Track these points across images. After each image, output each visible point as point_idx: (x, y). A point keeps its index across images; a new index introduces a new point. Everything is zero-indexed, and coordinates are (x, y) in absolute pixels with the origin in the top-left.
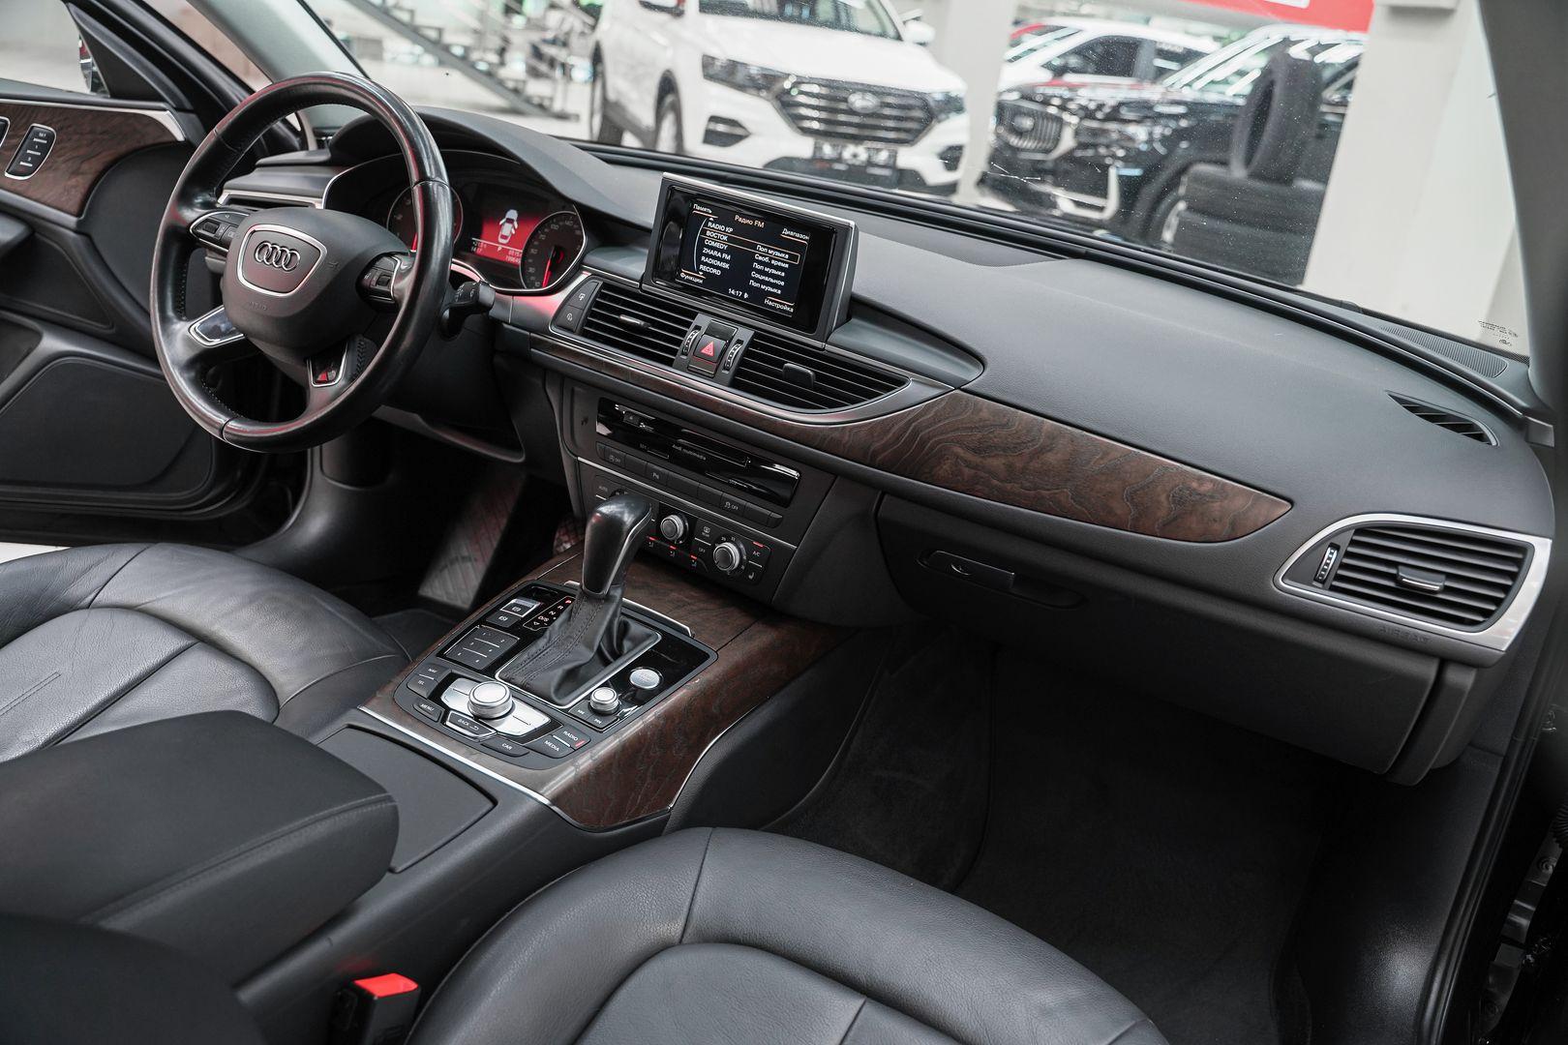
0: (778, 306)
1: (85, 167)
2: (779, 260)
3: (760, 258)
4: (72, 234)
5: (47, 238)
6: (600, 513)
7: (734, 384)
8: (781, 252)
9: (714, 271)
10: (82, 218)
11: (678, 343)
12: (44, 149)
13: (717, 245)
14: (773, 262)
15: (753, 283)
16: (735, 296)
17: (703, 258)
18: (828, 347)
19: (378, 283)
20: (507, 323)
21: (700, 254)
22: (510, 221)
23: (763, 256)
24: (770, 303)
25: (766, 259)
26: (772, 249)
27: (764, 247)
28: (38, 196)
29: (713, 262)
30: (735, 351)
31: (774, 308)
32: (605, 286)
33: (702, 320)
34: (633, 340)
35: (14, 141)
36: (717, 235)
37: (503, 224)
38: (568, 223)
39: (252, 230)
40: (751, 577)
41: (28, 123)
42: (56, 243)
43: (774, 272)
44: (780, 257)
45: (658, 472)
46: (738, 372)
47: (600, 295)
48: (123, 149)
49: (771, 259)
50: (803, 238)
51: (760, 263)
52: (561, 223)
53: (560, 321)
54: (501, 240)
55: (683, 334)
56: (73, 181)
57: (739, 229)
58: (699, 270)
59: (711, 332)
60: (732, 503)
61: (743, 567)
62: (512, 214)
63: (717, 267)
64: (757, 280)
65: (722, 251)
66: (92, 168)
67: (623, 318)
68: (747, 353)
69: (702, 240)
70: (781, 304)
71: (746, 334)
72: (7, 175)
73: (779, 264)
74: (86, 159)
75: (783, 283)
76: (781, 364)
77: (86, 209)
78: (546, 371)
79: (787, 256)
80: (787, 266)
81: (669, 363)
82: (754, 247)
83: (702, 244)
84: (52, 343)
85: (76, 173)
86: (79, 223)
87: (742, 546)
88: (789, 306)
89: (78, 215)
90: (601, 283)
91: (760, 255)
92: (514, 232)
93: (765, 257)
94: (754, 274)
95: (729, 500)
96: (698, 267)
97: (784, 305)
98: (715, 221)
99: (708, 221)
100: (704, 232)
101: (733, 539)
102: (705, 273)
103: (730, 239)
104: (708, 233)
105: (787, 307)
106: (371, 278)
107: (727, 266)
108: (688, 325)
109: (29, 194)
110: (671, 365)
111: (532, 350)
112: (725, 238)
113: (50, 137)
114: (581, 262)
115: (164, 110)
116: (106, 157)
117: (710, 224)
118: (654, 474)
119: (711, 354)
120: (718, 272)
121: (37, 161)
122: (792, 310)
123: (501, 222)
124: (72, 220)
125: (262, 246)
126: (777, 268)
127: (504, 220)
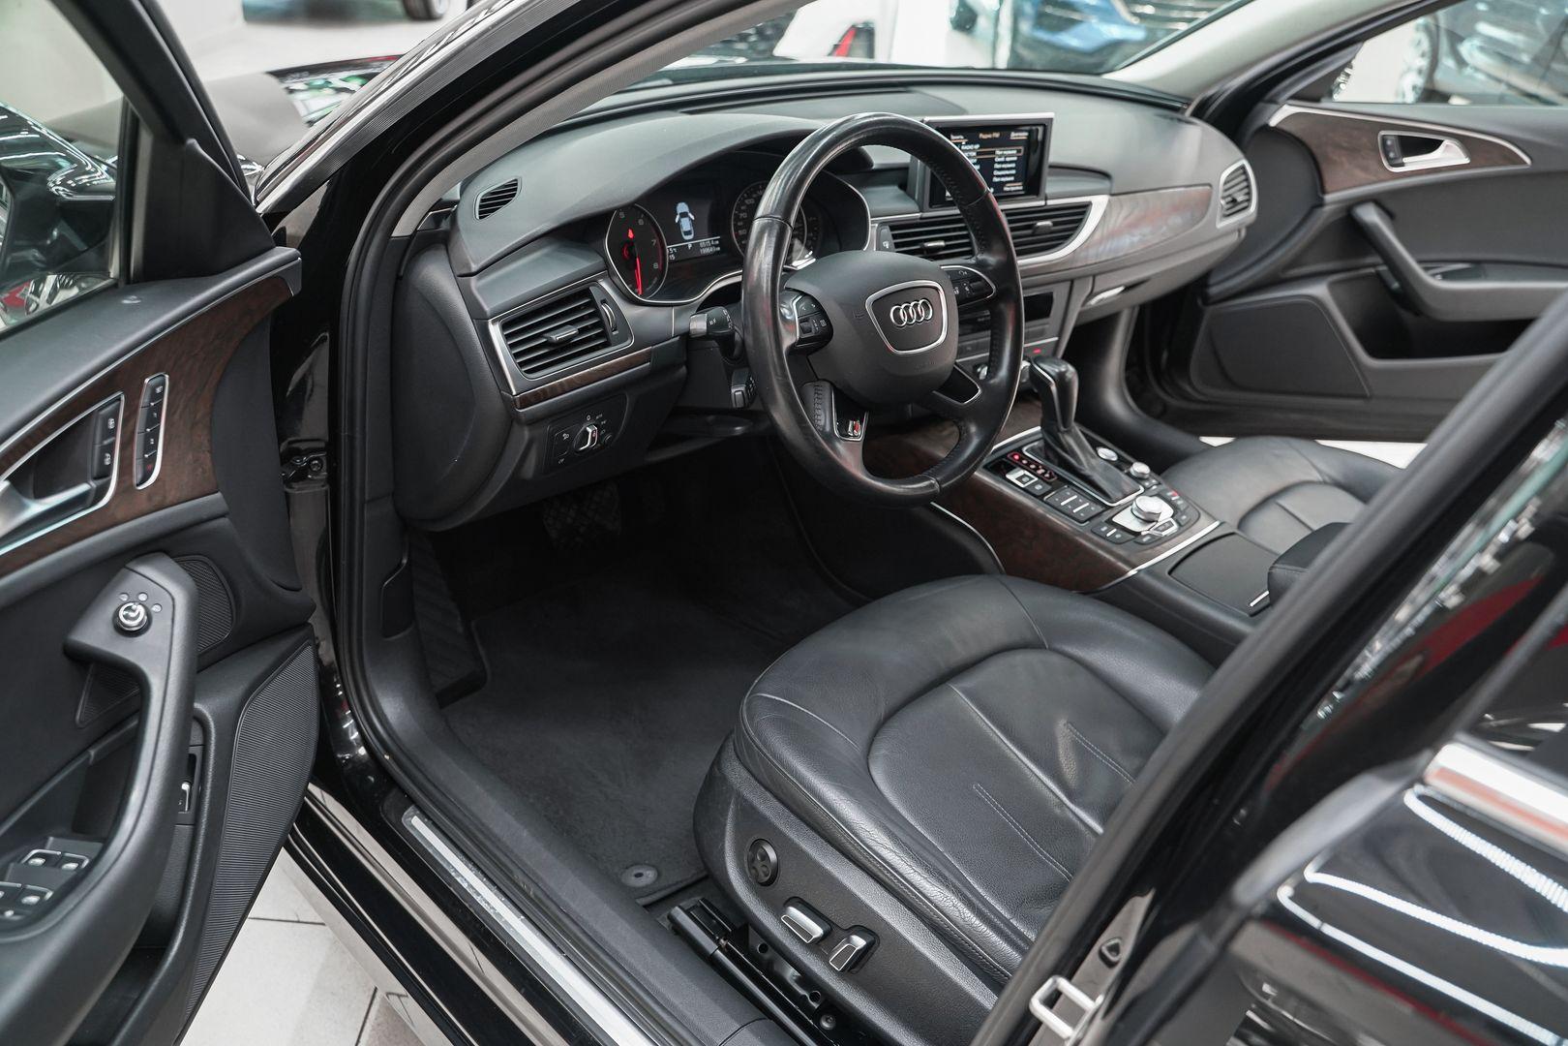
0: (1012, 189)
2: (1011, 157)
3: (999, 159)
8: (1011, 150)
14: (1007, 159)
15: (996, 180)
18: (1050, 202)
22: (684, 215)
24: (1008, 189)
25: (1002, 159)
26: (1005, 150)
27: (1001, 150)
32: (892, 228)
36: (969, 154)
43: (1009, 166)
44: (1012, 154)
47: (894, 237)
49: (1005, 158)
50: (1024, 135)
51: (999, 163)
54: (687, 238)
57: (984, 143)
62: (682, 207)
64: (998, 176)
67: (927, 245)
70: (1014, 186)
73: (1011, 159)
75: (1014, 172)
76: (1032, 227)
79: (1015, 152)
80: (1016, 158)
82: (994, 153)
90: (888, 227)
91: (999, 157)
93: (1002, 157)
94: (996, 173)
97: (1017, 186)
98: (967, 144)
99: (961, 144)
103: (978, 154)
105: (1019, 187)
112: (974, 154)
117: (963, 147)
122: (1022, 188)
126: (1011, 162)
127: (678, 217)
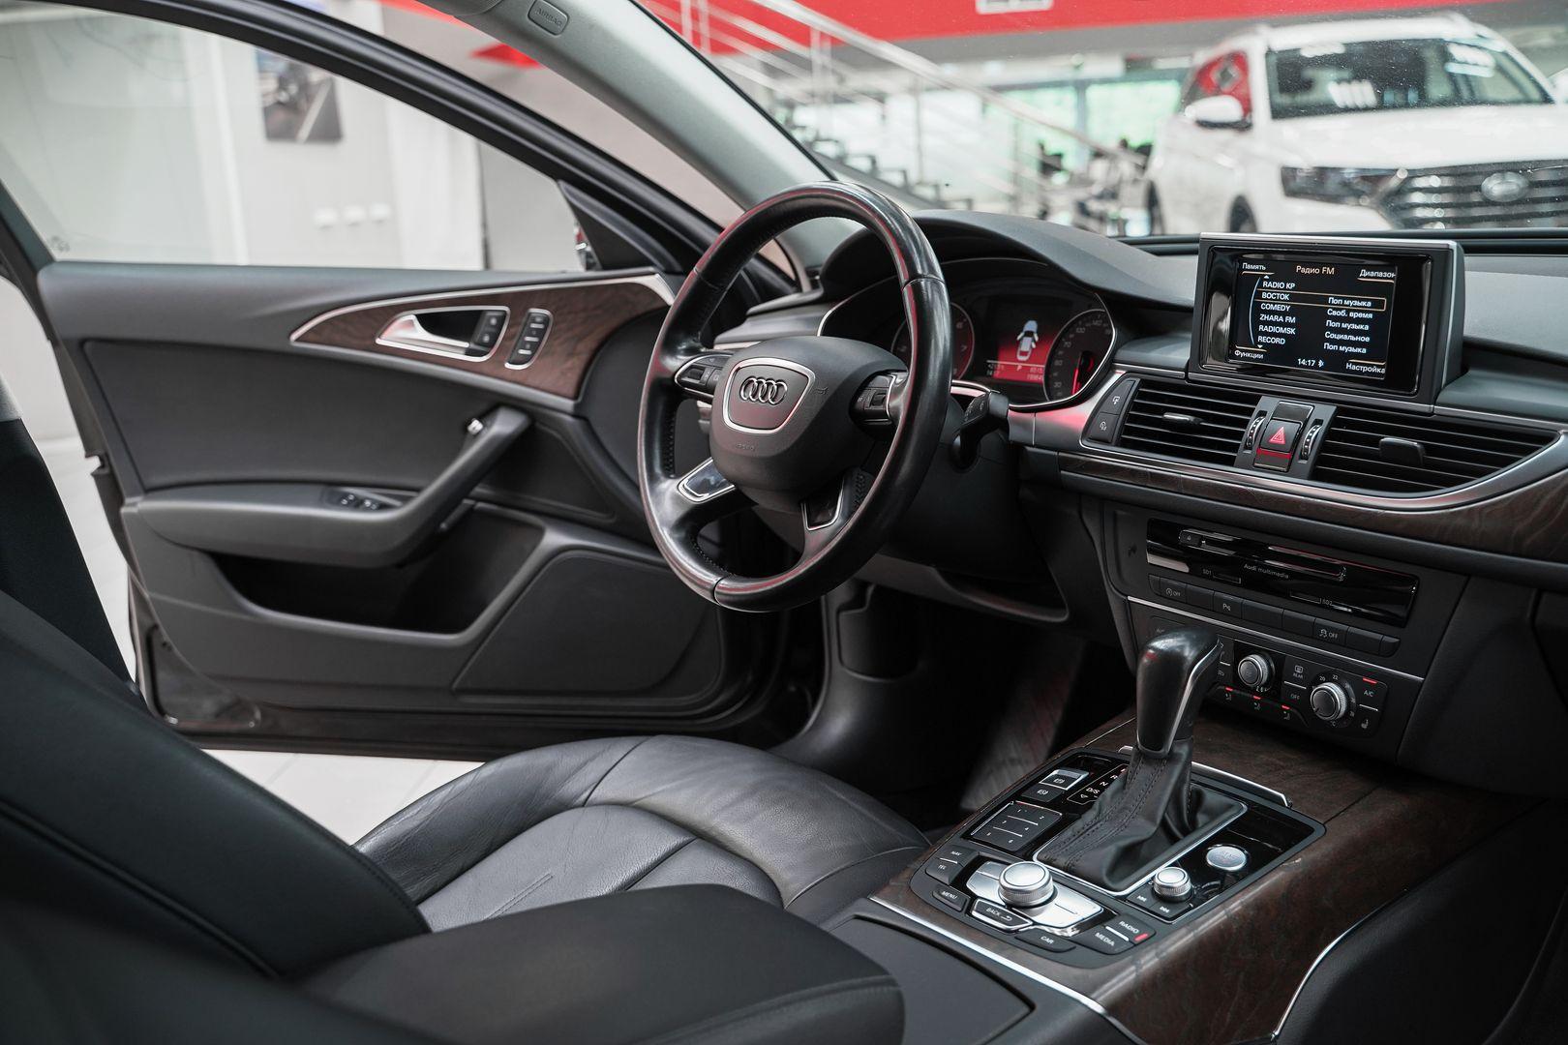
0: (1364, 369)
1: (581, 347)
2: (1359, 311)
3: (1334, 313)
4: (568, 419)
5: (549, 427)
6: (1153, 648)
7: (1316, 475)
8: (1360, 300)
9: (1277, 340)
10: (580, 400)
11: (1239, 436)
12: (540, 333)
13: (1277, 307)
14: (1351, 314)
15: (1328, 346)
16: (1307, 367)
17: (1261, 327)
18: (1439, 410)
19: (872, 403)
20: (1031, 446)
21: (1257, 322)
22: (1029, 334)
23: (1337, 309)
24: (1354, 368)
25: (1343, 313)
26: (1348, 299)
27: (1339, 298)
28: (536, 383)
29: (1274, 329)
30: (1313, 433)
31: (1360, 372)
32: (1144, 383)
33: (1268, 403)
34: (1183, 442)
35: (513, 330)
36: (1276, 295)
37: (1021, 339)
38: (1096, 323)
39: (736, 367)
40: (1364, 726)
41: (527, 308)
42: (556, 430)
43: (1355, 326)
44: (1361, 307)
45: (1228, 602)
46: (1319, 460)
47: (1139, 394)
48: (615, 322)
49: (1348, 311)
50: (1388, 277)
51: (1335, 319)
52: (1087, 325)
53: (1092, 433)
54: (1020, 358)
55: (1245, 424)
56: (569, 364)
57: (1302, 282)
58: (1257, 343)
59: (1281, 414)
60: (1330, 629)
61: (1352, 714)
62: (1031, 326)
63: (1280, 335)
64: (1333, 342)
65: (1284, 314)
66: (586, 347)
67: (1168, 416)
68: (1329, 434)
69: (1257, 305)
70: (1368, 365)
71: (1326, 412)
72: (508, 365)
73: (1360, 315)
74: (580, 338)
75: (1367, 339)
76: (1375, 442)
77: (582, 391)
78: (1081, 496)
79: (1369, 304)
80: (1371, 316)
81: (1229, 461)
82: (1325, 300)
83: (1258, 311)
84: (554, 539)
85: (571, 355)
86: (576, 407)
87: (1348, 686)
88: (1378, 366)
89: (575, 398)
90: (1138, 381)
91: (1334, 309)
92: (1034, 346)
93: (1341, 310)
94: (1328, 335)
95: (1325, 627)
96: (1256, 338)
97: (1372, 366)
98: (1272, 279)
99: (1263, 280)
100: (1259, 295)
101: (1335, 677)
102: (1265, 345)
103: (1293, 297)
104: (1264, 295)
105: (1377, 369)
106: (864, 401)
107: (1292, 331)
108: (1250, 412)
109: (530, 381)
110: (1232, 465)
111: (1063, 472)
112: (1286, 297)
113: (546, 321)
114: (1112, 360)
115: (653, 274)
116: (600, 333)
117: (1265, 284)
118: (1225, 606)
119: (1283, 442)
120: (1281, 341)
121: (534, 347)
122: (1383, 371)
123: (1019, 337)
124: (568, 404)
125: (748, 383)
126: (1359, 321)
127: (1022, 334)
